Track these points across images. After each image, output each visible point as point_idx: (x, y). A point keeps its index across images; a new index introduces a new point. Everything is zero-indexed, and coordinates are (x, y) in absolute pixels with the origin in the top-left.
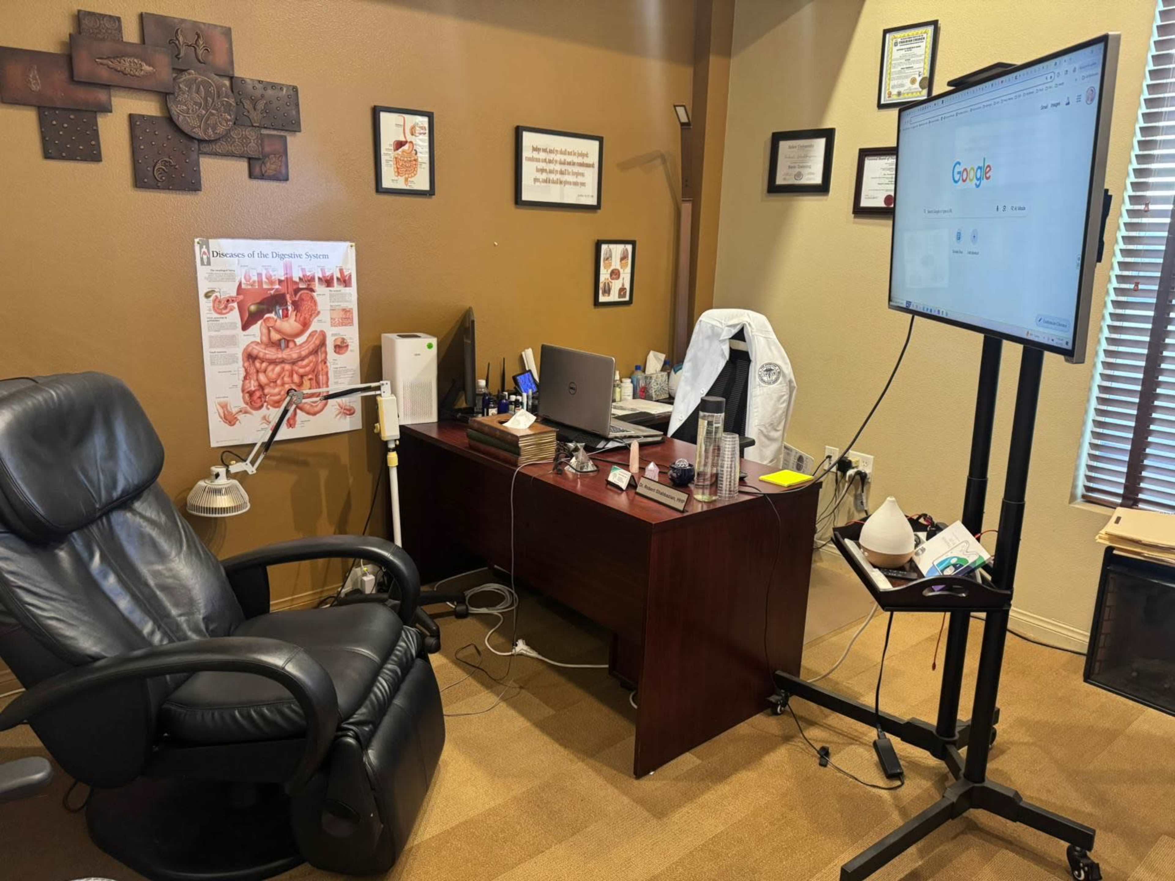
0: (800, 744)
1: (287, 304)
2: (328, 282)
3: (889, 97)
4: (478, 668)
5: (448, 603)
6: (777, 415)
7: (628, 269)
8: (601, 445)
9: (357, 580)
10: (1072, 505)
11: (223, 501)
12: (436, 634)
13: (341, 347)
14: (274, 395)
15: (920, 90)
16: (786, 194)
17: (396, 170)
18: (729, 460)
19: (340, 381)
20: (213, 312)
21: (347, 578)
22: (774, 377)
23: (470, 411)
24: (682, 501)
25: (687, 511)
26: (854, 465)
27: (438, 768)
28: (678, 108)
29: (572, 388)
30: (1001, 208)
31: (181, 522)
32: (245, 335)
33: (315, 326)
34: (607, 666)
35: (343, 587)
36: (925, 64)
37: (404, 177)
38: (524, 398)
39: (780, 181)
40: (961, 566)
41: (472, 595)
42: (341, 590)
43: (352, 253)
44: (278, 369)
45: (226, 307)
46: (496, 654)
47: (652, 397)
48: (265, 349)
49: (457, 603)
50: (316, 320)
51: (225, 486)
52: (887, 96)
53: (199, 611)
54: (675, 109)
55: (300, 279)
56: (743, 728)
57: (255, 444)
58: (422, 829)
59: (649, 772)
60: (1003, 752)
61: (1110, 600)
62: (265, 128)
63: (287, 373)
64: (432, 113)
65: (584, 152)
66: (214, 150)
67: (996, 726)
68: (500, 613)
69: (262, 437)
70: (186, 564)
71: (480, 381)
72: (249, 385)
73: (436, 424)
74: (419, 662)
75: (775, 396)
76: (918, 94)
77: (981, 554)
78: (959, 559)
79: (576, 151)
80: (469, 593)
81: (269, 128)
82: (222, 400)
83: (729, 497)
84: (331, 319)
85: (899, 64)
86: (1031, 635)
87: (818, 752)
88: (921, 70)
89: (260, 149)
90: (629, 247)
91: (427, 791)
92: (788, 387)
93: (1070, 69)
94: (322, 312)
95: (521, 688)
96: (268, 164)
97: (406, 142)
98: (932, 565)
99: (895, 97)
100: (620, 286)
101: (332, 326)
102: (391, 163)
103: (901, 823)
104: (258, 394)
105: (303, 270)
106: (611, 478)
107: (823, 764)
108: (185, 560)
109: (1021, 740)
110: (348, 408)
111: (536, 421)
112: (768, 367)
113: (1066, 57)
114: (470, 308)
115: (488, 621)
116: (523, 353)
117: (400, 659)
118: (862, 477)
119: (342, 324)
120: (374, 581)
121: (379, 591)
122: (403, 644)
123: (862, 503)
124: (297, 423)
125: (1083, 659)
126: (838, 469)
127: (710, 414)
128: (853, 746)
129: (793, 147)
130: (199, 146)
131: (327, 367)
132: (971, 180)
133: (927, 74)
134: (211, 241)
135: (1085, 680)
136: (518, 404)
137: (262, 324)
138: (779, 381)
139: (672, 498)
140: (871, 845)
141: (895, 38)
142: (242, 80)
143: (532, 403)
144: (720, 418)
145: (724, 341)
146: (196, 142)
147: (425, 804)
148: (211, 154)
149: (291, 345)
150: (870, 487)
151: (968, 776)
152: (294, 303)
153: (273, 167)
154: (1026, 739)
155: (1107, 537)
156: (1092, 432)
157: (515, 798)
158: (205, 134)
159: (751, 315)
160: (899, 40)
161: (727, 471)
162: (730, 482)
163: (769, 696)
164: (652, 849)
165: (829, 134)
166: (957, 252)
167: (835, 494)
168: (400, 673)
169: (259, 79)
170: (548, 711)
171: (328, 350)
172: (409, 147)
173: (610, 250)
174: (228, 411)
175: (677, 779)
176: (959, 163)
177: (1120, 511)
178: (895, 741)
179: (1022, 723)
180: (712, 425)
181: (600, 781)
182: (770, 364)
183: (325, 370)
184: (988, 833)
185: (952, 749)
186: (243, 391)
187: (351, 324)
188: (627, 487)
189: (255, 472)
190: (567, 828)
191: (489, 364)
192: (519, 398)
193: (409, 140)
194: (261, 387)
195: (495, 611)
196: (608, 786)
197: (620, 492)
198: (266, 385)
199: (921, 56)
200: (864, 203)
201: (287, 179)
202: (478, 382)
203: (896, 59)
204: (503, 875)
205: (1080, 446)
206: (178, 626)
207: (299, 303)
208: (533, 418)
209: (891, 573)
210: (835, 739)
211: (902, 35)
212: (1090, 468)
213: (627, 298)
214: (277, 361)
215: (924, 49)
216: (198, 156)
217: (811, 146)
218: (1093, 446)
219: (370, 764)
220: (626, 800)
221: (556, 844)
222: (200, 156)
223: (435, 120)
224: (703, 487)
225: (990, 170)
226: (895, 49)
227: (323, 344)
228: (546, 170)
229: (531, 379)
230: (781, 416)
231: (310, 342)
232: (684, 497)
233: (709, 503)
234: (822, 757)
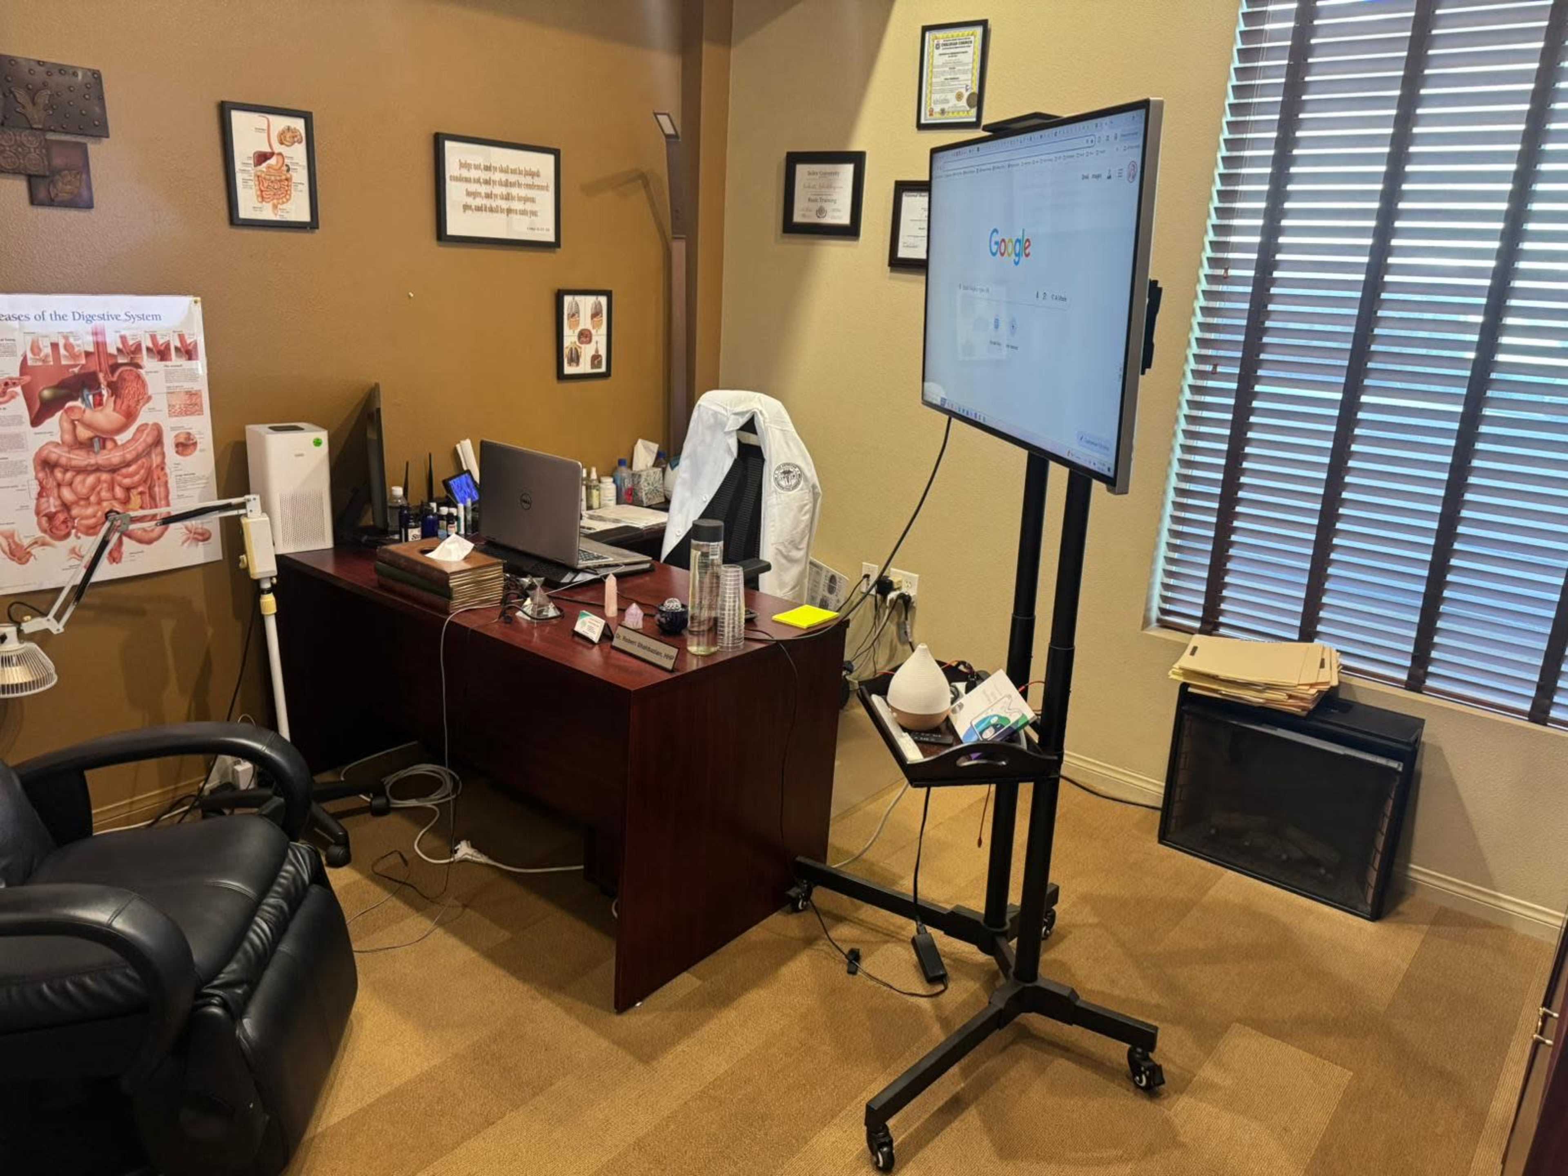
0: (825, 947)
1: (99, 387)
2: (162, 353)
3: (931, 115)
4: (404, 883)
5: (362, 796)
6: (799, 530)
7: (603, 330)
8: (567, 579)
9: (226, 770)
10: (1145, 632)
11: (15, 675)
12: (344, 842)
13: (185, 446)
14: (87, 518)
15: (968, 108)
16: (806, 236)
17: (259, 193)
18: (732, 600)
19: (186, 493)
21: (212, 768)
22: (793, 482)
23: (382, 533)
24: (671, 658)
25: (678, 670)
26: (896, 586)
27: (349, 1024)
28: (660, 117)
29: (525, 502)
30: (1041, 295)
32: (36, 434)
33: (144, 417)
34: (582, 867)
35: (206, 780)
36: (973, 75)
37: (271, 203)
38: (459, 511)
39: (798, 218)
40: (1002, 726)
41: (396, 782)
42: (204, 785)
43: (198, 310)
44: (91, 479)
45: (4, 394)
46: (430, 863)
47: (642, 502)
48: (69, 452)
49: (374, 796)
50: (145, 408)
51: (15, 653)
52: (928, 113)
54: (657, 118)
55: (119, 350)
56: (756, 933)
57: (61, 589)
58: (327, 1110)
59: (636, 1003)
60: (1063, 938)
61: (1185, 746)
62: (54, 131)
63: (105, 486)
64: (311, 113)
65: (534, 169)
67: (1054, 908)
68: (434, 805)
69: (72, 578)
71: (394, 488)
72: (46, 505)
73: (332, 551)
74: (315, 890)
75: (795, 505)
76: (966, 114)
77: (1025, 712)
78: (1000, 718)
79: (522, 168)
80: (390, 780)
81: (59, 132)
82: (5, 527)
83: (732, 648)
84: (169, 406)
85: (942, 73)
86: (1102, 788)
87: (846, 957)
88: (969, 83)
89: (46, 163)
90: (603, 300)
92: (811, 494)
93: (1112, 134)
94: (154, 397)
95: (465, 906)
96: (60, 184)
97: (272, 154)
98: (969, 726)
99: (938, 116)
100: (593, 353)
101: (170, 416)
102: (250, 183)
103: (942, 1038)
104: (61, 517)
105: (123, 339)
106: (579, 627)
107: (852, 971)
109: (1085, 921)
110: (200, 531)
111: (474, 549)
112: (787, 468)
113: (1107, 120)
114: (377, 385)
115: (418, 817)
116: (458, 446)
117: (287, 890)
118: (906, 602)
119: (187, 413)
120: (252, 772)
121: (259, 784)
122: (289, 868)
123: (906, 632)
124: (124, 556)
125: (1158, 814)
126: (877, 592)
127: (705, 543)
128: (889, 945)
129: (814, 173)
131: (165, 475)
132: (1009, 255)
133: (975, 89)
135: (1160, 842)
136: (451, 518)
137: (61, 416)
138: (800, 486)
139: (658, 653)
140: (906, 1069)
141: (936, 38)
142: (14, 60)
143: (473, 518)
144: (717, 548)
145: (728, 433)
147: (331, 1076)
149: (109, 445)
150: (915, 613)
151: (1018, 976)
152: (110, 385)
153: (67, 188)
154: (1091, 919)
155: (1181, 671)
156: (1168, 544)
157: (456, 1055)
159: (763, 400)
160: (941, 42)
161: (729, 615)
162: (734, 627)
163: (788, 890)
164: (637, 1104)
165: (858, 159)
166: (995, 343)
167: (875, 623)
168: (286, 908)
169: (39, 59)
170: (504, 935)
171: (166, 449)
172: (277, 162)
173: (577, 305)
174: (15, 543)
175: (670, 1009)
176: (995, 231)
177: (1198, 640)
178: (937, 935)
179: (1086, 899)
180: (708, 556)
181: (571, 1022)
182: (788, 464)
183: (163, 479)
184: (1042, 1040)
185: (1001, 941)
186: (38, 513)
187: (200, 412)
188: (600, 640)
189: (62, 630)
190: (526, 1089)
191: (408, 463)
192: (453, 511)
193: (276, 151)
194: (66, 507)
195: (428, 803)
196: (581, 1026)
197: (590, 646)
198: (74, 503)
199: (967, 65)
200: (902, 253)
201: (90, 206)
202: (391, 491)
203: (938, 67)
205: (1153, 561)
207: (119, 385)
208: (470, 546)
209: (923, 737)
210: (869, 937)
211: (945, 36)
212: (1166, 587)
213: (603, 369)
214: (89, 468)
215: (970, 56)
217: (836, 173)
218: (1170, 561)
219: (247, 1038)
220: (604, 1043)
221: (512, 1111)
223: (316, 123)
224: (698, 634)
225: (1029, 245)
226: (937, 52)
227: (158, 441)
228: (480, 194)
229: (470, 481)
230: (803, 531)
231: (138, 440)
232: (673, 652)
233: (705, 657)
234: (851, 962)
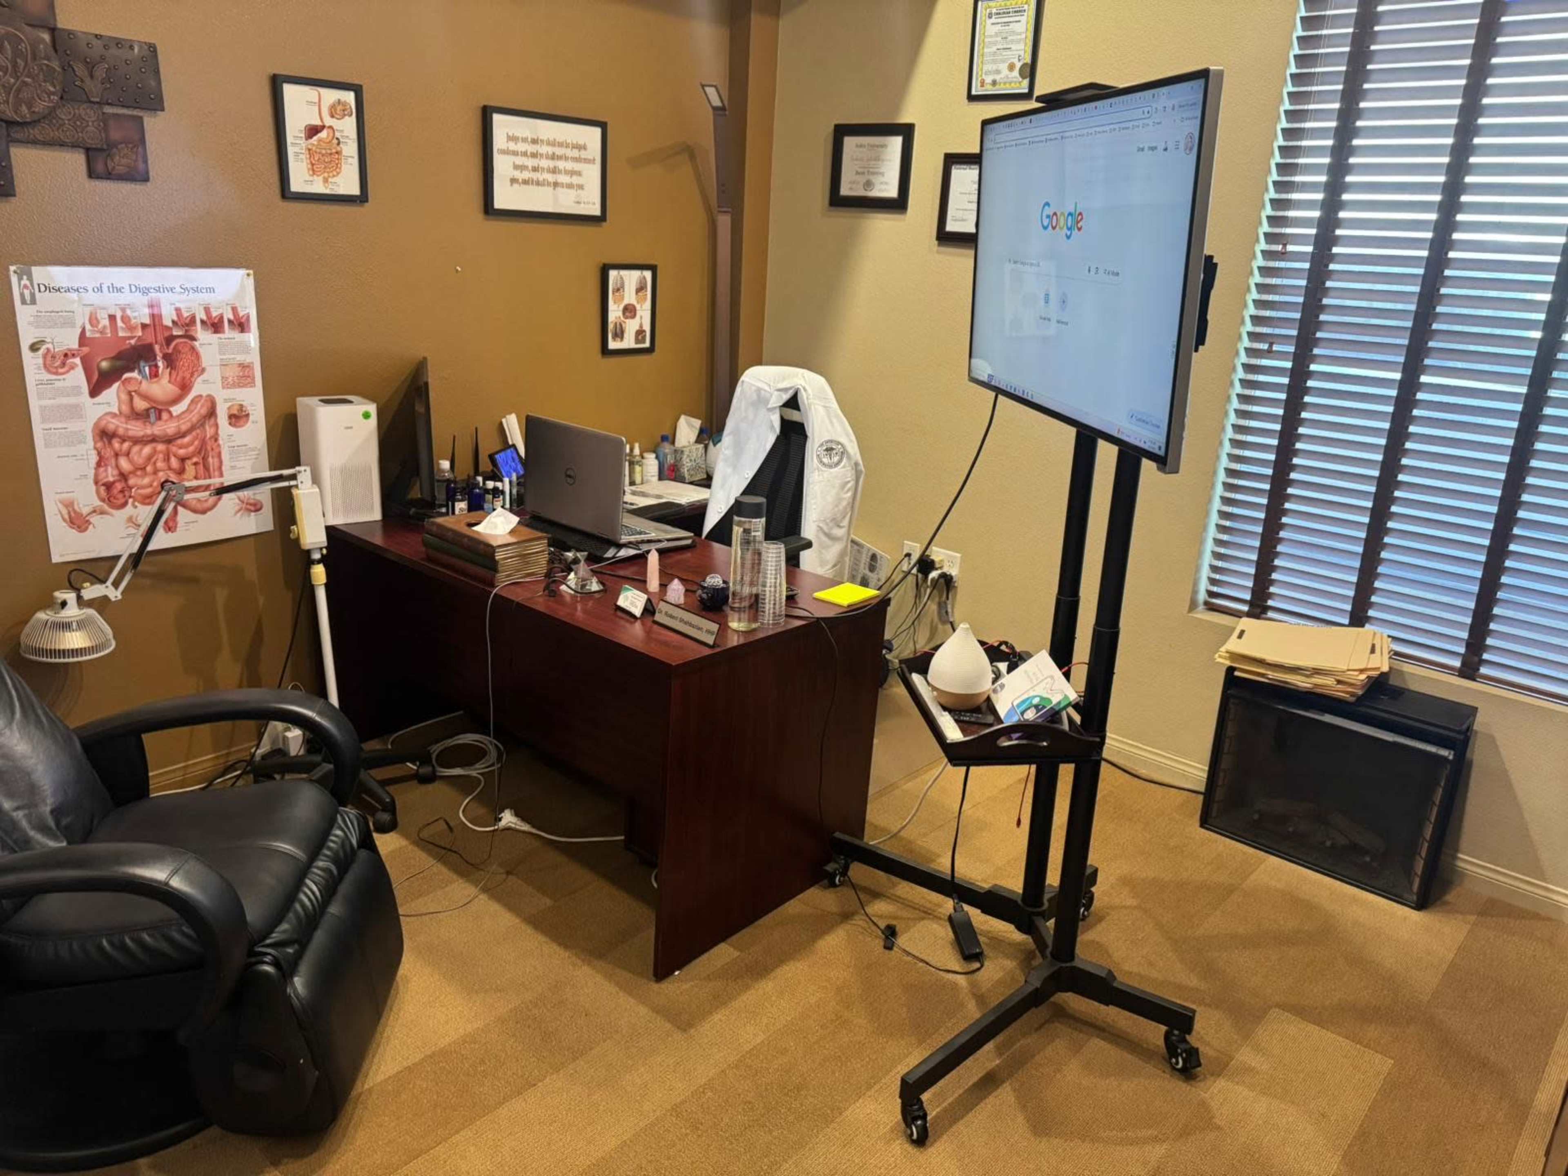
0: (862, 923)
1: (155, 359)
2: (215, 326)
3: (982, 86)
4: (450, 850)
5: (408, 764)
6: (841, 507)
7: (648, 304)
8: (610, 554)
9: (277, 736)
10: (1192, 615)
11: (75, 640)
12: (391, 808)
13: (238, 417)
14: (143, 487)
15: (1021, 79)
16: (853, 209)
17: (310, 166)
18: (773, 577)
19: (238, 465)
20: (43, 371)
21: (263, 734)
22: (836, 459)
23: (429, 506)
24: (712, 633)
25: (719, 646)
26: (937, 566)
27: (395, 983)
28: (707, 89)
29: (570, 476)
30: (1093, 270)
31: (11, 679)
32: (94, 404)
33: (199, 388)
34: (622, 838)
35: (258, 746)
36: (1025, 45)
37: (322, 177)
38: (505, 485)
39: (844, 191)
40: (1044, 707)
41: (441, 751)
42: (256, 751)
43: (250, 283)
44: (147, 450)
45: (63, 364)
46: (474, 830)
47: (684, 478)
48: (126, 423)
49: (420, 764)
50: (200, 380)
51: (75, 619)
52: (979, 85)
53: (44, 801)
54: (704, 90)
55: (174, 322)
56: (793, 907)
57: (118, 557)
58: (374, 1068)
59: (674, 972)
60: (1100, 919)
61: (1230, 730)
62: (111, 104)
63: (161, 456)
64: (361, 86)
65: (581, 142)
66: (31, 136)
67: (1093, 889)
68: (479, 774)
69: (129, 546)
70: (22, 738)
71: (441, 462)
72: (104, 474)
73: (381, 523)
74: (363, 854)
75: (837, 483)
76: (1018, 85)
77: (1067, 694)
78: (1042, 698)
79: (569, 141)
80: (436, 749)
81: (116, 105)
82: (64, 496)
83: (774, 624)
84: (223, 378)
85: (995, 43)
86: (1143, 772)
87: (883, 933)
88: (1022, 53)
89: (103, 135)
90: (648, 274)
91: (379, 1019)
92: (854, 472)
93: (1169, 105)
94: (208, 369)
95: (508, 873)
96: (118, 158)
97: (323, 127)
98: (1010, 706)
99: (989, 87)
100: (637, 328)
101: (223, 388)
102: (301, 156)
103: (978, 1015)
104: (119, 486)
105: (178, 310)
106: (622, 602)
107: (889, 947)
108: (20, 732)
109: (1124, 904)
110: (252, 501)
111: (519, 523)
112: (829, 445)
113: (1164, 90)
114: (425, 359)
115: (464, 785)
116: (504, 421)
117: (336, 853)
118: (947, 581)
119: (239, 385)
120: (302, 739)
121: (309, 751)
122: (339, 832)
123: (947, 612)
124: (179, 525)
125: (1201, 798)
126: (919, 571)
127: (747, 519)
128: (925, 922)
129: (861, 146)
130: (7, 130)
131: (219, 446)
132: (1061, 228)
133: (1028, 60)
134: (36, 270)
135: (1202, 826)
136: (496, 492)
137: (119, 387)
138: (842, 464)
139: (699, 629)
140: (941, 1045)
141: (989, 7)
142: (70, 33)
143: (518, 491)
144: (759, 525)
145: (771, 410)
146: (4, 125)
147: (378, 1035)
148: (28, 142)
149: (165, 416)
150: (956, 594)
151: (1056, 956)
152: (166, 357)
153: (124, 161)
154: (1131, 902)
155: (1227, 655)
156: (1217, 525)
157: (499, 1018)
158: (16, 112)
159: (805, 375)
160: (994, 11)
161: (770, 591)
162: (775, 604)
163: (826, 865)
164: (674, 1071)
165: (907, 132)
166: (1044, 319)
167: (915, 602)
168: (335, 872)
169: (97, 33)
170: (546, 902)
171: (219, 420)
172: (328, 134)
173: (622, 278)
174: (75, 512)
175: (708, 978)
176: (1047, 204)
177: (1246, 623)
178: (975, 914)
179: (1126, 881)
180: (750, 533)
181: (611, 988)
182: (831, 441)
183: (217, 451)
184: (1076, 1019)
185: (1039, 921)
186: (96, 482)
187: (252, 384)
188: (642, 614)
189: (120, 597)
190: (566, 1053)
191: (454, 437)
192: (499, 485)
193: (327, 124)
194: (123, 476)
195: (473, 772)
196: (622, 994)
197: (632, 621)
198: (130, 473)
199: (1020, 34)
200: (951, 227)
201: (146, 179)
202: (438, 464)
203: (991, 36)
204: (482, 1120)
205: (1202, 542)
206: (14, 824)
207: (174, 357)
208: (515, 520)
209: (965, 716)
210: (905, 914)
212: (1214, 569)
213: (647, 344)
214: (145, 439)
215: (1023, 25)
216: (8, 147)
217: (884, 146)
218: (1219, 542)
219: (297, 996)
220: (643, 1010)
221: (552, 1074)
222: (11, 144)
223: (366, 96)
224: (739, 610)
225: (1082, 219)
226: (989, 22)
227: (212, 413)
228: (527, 167)
229: (515, 456)
230: (845, 508)
231: (193, 411)
232: (714, 627)
233: (746, 633)
234: (887, 937)
